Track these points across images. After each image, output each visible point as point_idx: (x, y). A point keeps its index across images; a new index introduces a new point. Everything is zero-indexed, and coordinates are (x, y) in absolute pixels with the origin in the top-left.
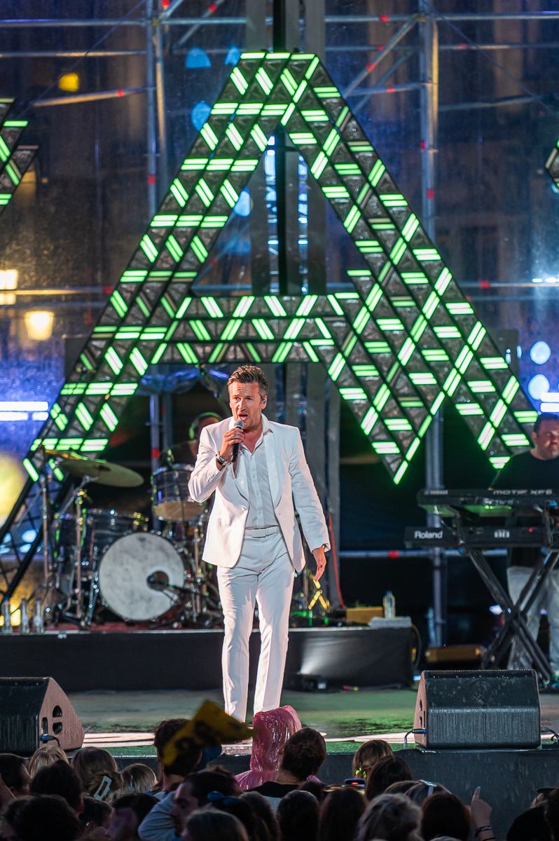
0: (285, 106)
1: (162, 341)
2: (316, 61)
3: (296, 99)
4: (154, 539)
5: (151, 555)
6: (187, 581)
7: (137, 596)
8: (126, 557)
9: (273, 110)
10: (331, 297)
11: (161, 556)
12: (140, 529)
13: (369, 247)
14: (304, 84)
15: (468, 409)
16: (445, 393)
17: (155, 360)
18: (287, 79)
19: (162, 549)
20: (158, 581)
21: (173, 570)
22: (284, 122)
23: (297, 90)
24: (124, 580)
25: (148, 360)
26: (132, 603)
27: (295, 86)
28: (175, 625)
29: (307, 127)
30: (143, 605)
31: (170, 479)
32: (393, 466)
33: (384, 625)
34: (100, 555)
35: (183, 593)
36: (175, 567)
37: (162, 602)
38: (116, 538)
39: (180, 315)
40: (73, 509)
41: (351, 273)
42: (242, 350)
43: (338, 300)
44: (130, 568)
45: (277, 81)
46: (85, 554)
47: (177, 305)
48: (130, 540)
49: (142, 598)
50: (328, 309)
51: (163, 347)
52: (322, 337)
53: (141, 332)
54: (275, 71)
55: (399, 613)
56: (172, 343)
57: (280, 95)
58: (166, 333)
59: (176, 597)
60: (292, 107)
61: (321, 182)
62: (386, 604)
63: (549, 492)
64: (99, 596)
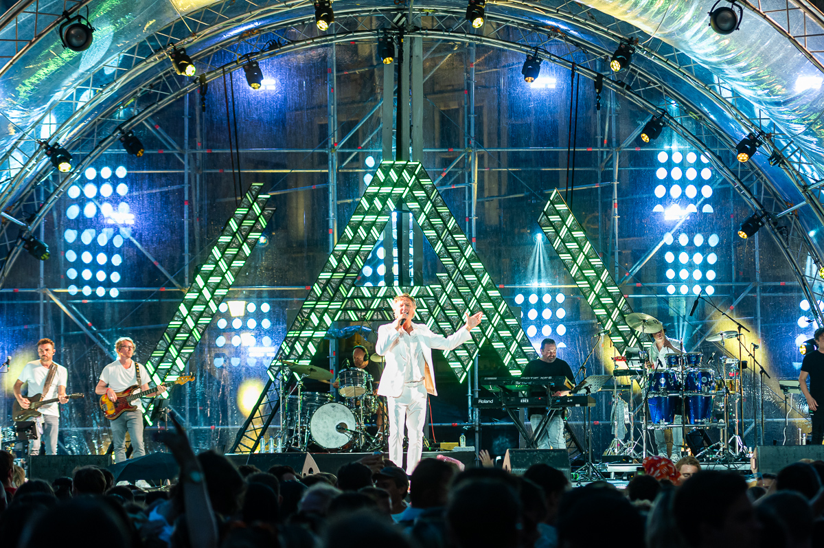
0: (404, 189)
1: (339, 309)
2: (420, 165)
3: (410, 185)
4: (339, 406)
5: (338, 414)
6: (356, 428)
7: (330, 436)
8: (325, 415)
9: (398, 190)
10: (427, 287)
11: (343, 414)
12: (331, 402)
13: (447, 261)
14: (414, 177)
15: (498, 345)
16: (486, 337)
17: (336, 319)
18: (405, 174)
19: (344, 411)
20: (342, 428)
21: (349, 422)
22: (404, 196)
23: (410, 180)
24: (324, 427)
25: (333, 319)
26: (328, 439)
27: (410, 179)
28: (351, 451)
29: (415, 199)
30: (334, 440)
31: (348, 375)
32: (459, 375)
33: (461, 450)
34: (311, 415)
35: (355, 434)
36: (350, 420)
37: (343, 439)
38: (318, 407)
39: (349, 296)
40: (296, 393)
41: (438, 275)
42: (381, 314)
43: (431, 288)
44: (327, 421)
45: (400, 175)
46: (303, 415)
47: (348, 291)
48: (327, 407)
49: (333, 437)
50: (426, 293)
51: (340, 312)
52: (424, 308)
53: (329, 305)
54: (399, 171)
55: (467, 445)
56: (345, 310)
57: (401, 183)
58: (342, 305)
59: (351, 436)
60: (408, 189)
61: (423, 228)
62: (461, 440)
63: (550, 378)
64: (310, 437)
